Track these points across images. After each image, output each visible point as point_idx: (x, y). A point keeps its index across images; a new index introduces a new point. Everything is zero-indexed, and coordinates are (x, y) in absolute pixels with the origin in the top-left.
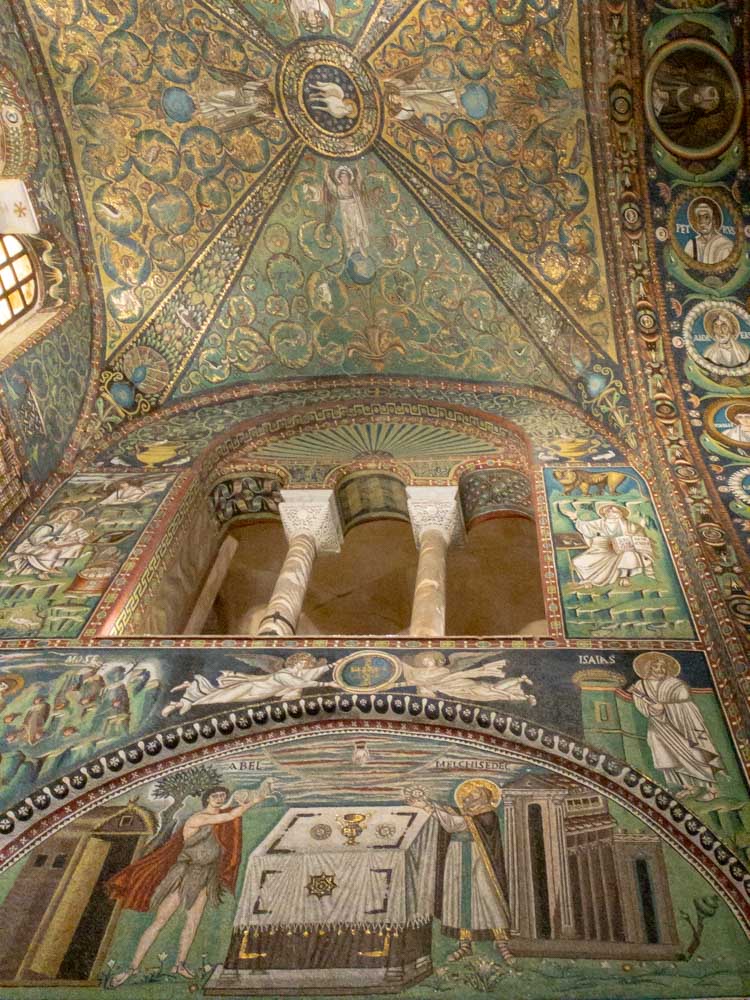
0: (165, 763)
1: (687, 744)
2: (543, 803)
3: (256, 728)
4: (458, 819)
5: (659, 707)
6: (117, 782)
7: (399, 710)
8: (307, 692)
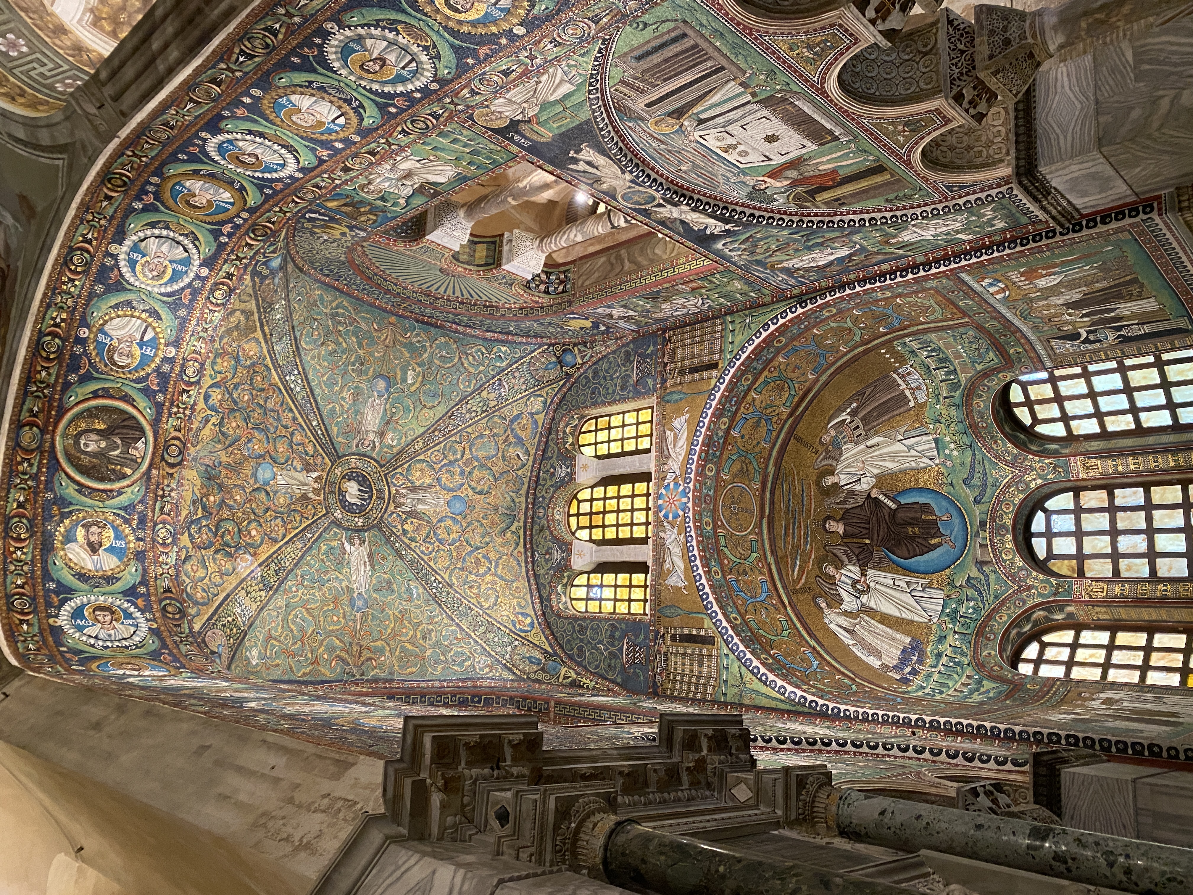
0: (760, 209)
1: (541, 85)
2: (642, 105)
3: (712, 202)
4: (686, 123)
5: (525, 105)
6: (785, 213)
7: (648, 176)
8: (676, 205)
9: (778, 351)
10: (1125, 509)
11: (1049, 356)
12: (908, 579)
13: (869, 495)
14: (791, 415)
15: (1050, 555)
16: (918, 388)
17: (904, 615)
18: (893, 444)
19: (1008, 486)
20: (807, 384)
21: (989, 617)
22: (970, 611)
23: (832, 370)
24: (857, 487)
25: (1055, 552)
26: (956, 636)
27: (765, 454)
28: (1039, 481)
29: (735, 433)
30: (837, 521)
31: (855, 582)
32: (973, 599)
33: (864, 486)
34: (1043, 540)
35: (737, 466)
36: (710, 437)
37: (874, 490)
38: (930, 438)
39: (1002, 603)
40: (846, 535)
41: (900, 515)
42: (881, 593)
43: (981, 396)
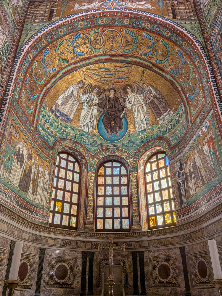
9: (180, 46)
10: (120, 189)
11: (174, 162)
12: (95, 121)
13: (125, 107)
14: (153, 65)
15: (105, 167)
16: (164, 120)
17: (81, 118)
18: (143, 114)
19: (128, 154)
20: (166, 69)
21: (82, 146)
22: (84, 140)
23: (172, 79)
24: (127, 102)
25: (107, 169)
26: (74, 135)
27: (137, 55)
28: (129, 163)
29: (144, 34)
30: (114, 95)
31: (92, 101)
32: (89, 142)
33: (128, 105)
34: (111, 165)
35: (130, 38)
36: (141, 19)
37: (126, 109)
38: (146, 128)
39: (87, 150)
40: (109, 98)
41: (118, 119)
42: (89, 111)
43: (160, 142)
